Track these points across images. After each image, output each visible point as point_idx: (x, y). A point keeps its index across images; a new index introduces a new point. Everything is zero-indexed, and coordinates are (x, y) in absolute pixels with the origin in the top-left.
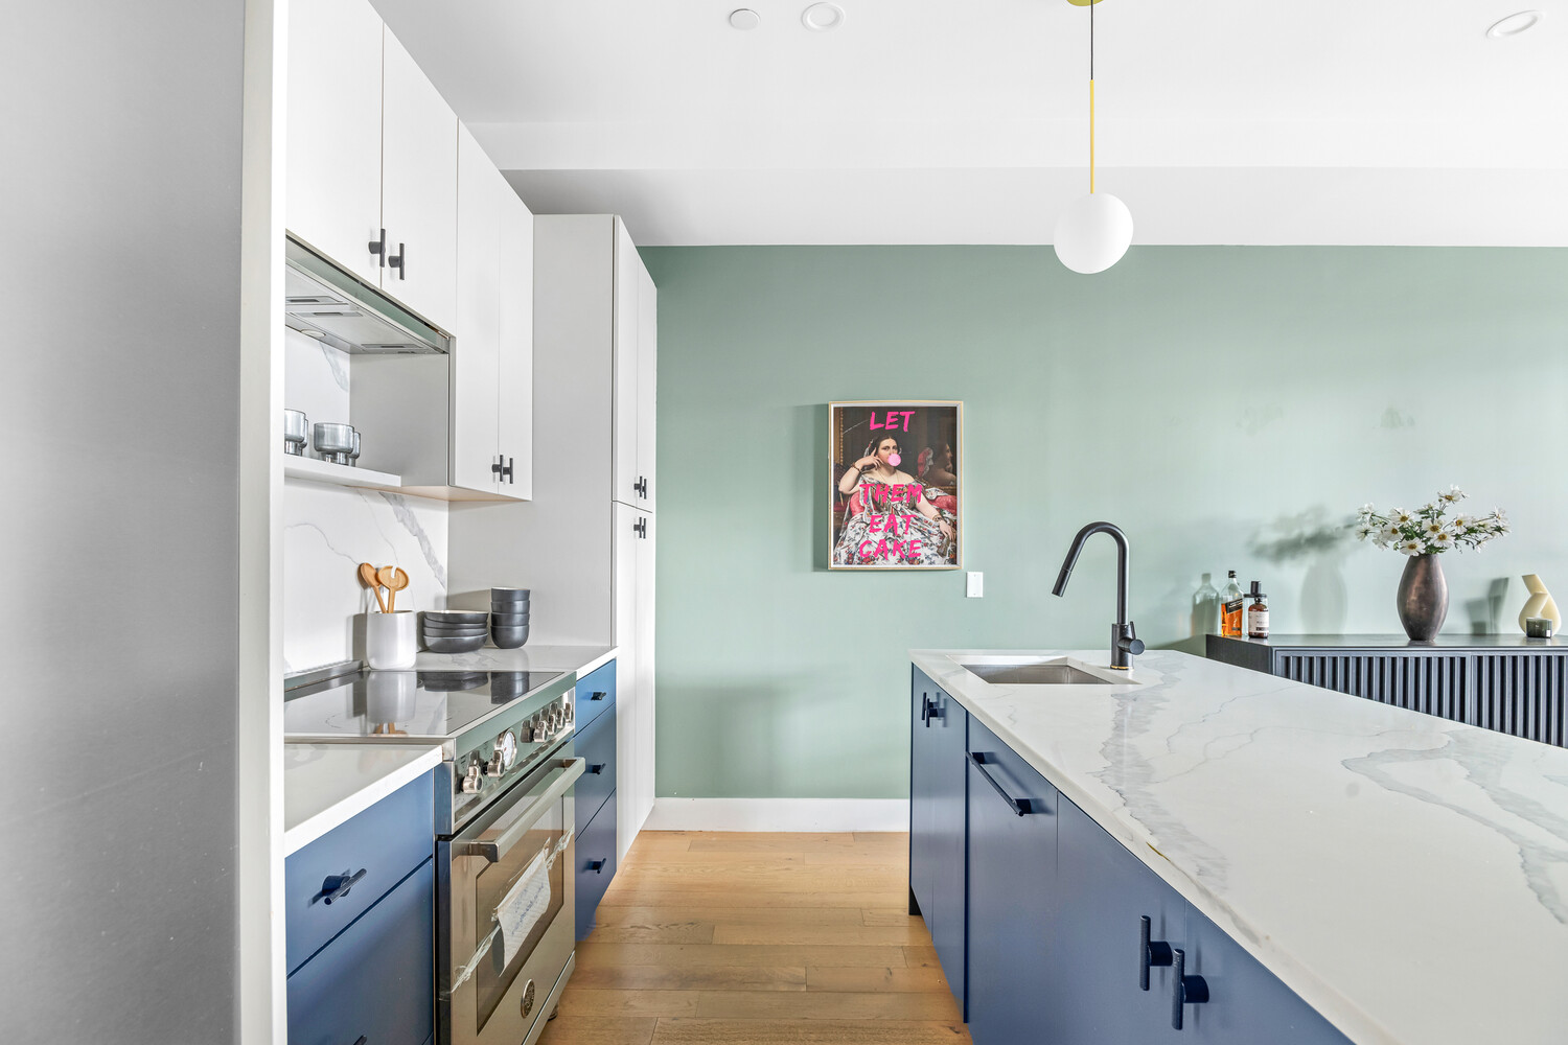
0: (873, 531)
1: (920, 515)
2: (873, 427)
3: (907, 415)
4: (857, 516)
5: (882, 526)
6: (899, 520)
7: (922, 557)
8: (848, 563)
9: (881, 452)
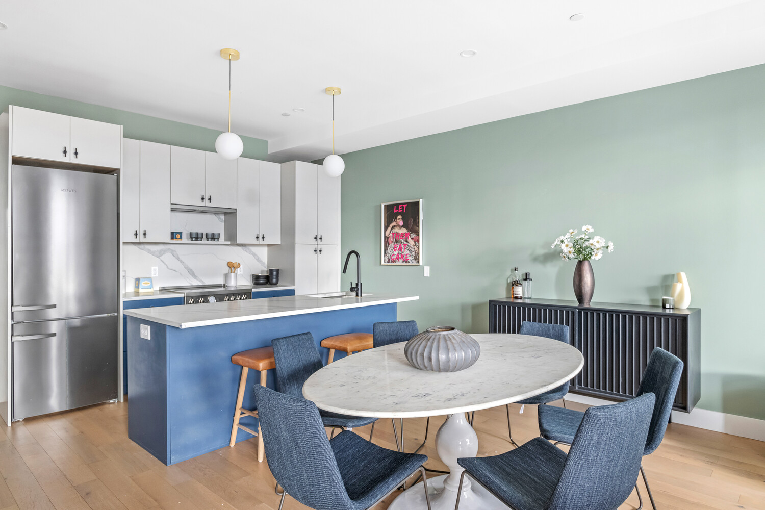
0: (395, 250)
1: (409, 244)
2: (395, 211)
3: (405, 206)
4: (391, 245)
5: (397, 249)
6: (402, 246)
7: (409, 260)
8: (388, 262)
9: (398, 221)
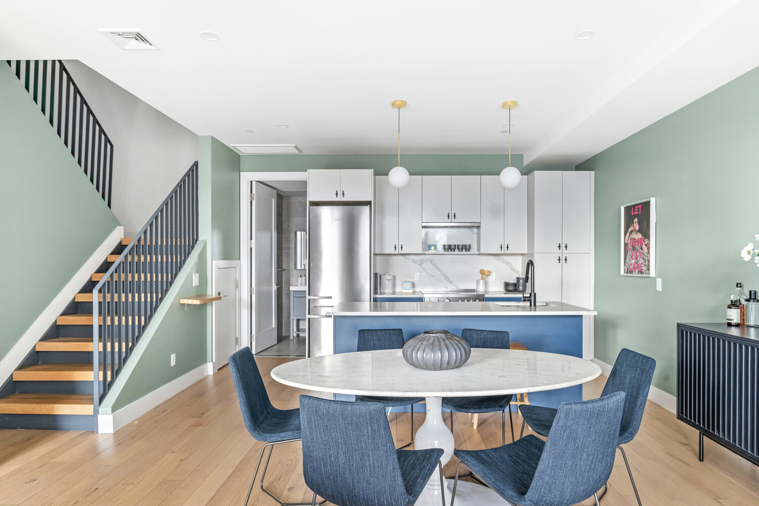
0: (633, 259)
1: (643, 251)
2: (633, 214)
3: (640, 206)
4: (629, 253)
5: (634, 257)
6: (638, 254)
7: (643, 271)
8: (627, 273)
9: (635, 224)
